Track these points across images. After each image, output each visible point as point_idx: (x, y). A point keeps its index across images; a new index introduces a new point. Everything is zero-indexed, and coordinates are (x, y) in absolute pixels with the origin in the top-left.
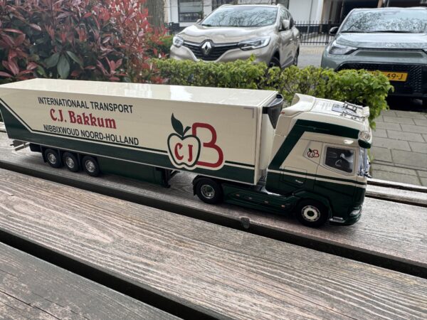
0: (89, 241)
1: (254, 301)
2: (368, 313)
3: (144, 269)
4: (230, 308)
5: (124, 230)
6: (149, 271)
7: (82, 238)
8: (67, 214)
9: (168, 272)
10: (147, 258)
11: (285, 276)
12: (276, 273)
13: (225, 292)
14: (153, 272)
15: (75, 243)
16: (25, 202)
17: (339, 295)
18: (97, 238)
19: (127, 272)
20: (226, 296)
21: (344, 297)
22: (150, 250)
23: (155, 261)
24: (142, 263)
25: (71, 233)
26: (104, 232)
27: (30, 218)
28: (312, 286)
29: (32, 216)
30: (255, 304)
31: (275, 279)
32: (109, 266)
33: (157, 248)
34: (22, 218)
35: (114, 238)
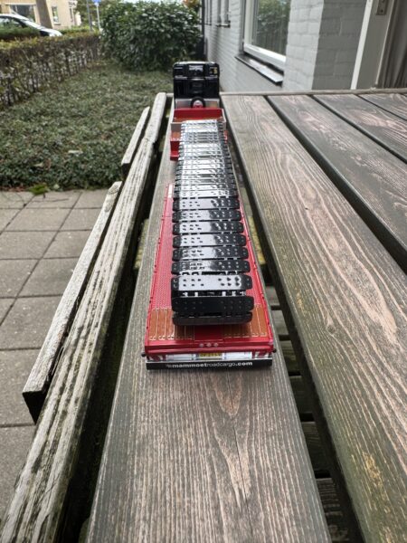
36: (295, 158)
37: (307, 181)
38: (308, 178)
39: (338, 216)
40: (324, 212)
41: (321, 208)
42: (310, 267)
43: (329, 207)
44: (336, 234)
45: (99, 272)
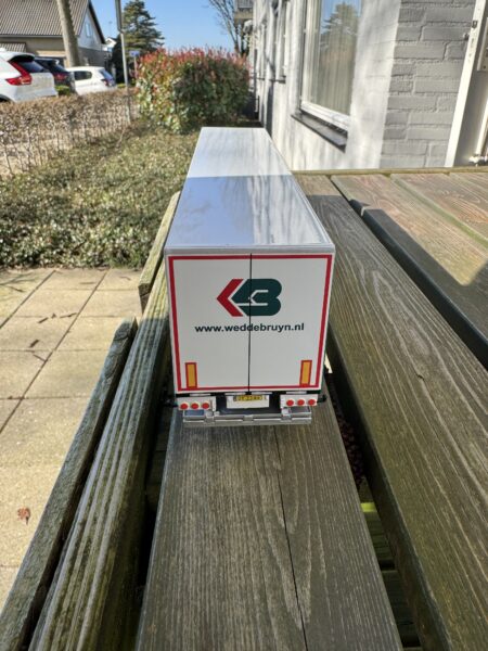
36: (385, 277)
38: (411, 314)
39: (473, 393)
41: (442, 376)
42: (450, 514)
45: (84, 523)
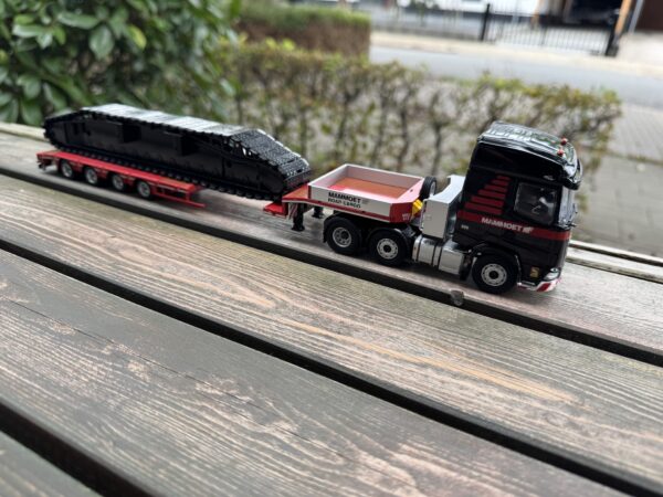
0: (243, 304)
1: (481, 390)
2: (629, 411)
3: (325, 343)
4: (449, 396)
5: (288, 293)
6: (332, 345)
7: (231, 299)
8: (200, 267)
9: (359, 348)
10: (327, 329)
11: (519, 365)
12: (507, 361)
13: (440, 377)
14: (337, 347)
15: (222, 304)
16: (134, 248)
17: (591, 390)
18: (251, 301)
19: (303, 345)
20: (443, 382)
21: (599, 393)
22: (331, 320)
23: (339, 333)
24: (320, 335)
25: (214, 293)
26: (261, 294)
27: (148, 269)
28: (556, 377)
29: (150, 267)
30: (482, 394)
31: (507, 367)
32: (277, 335)
33: (339, 318)
34: (137, 268)
35: (277, 302)
37: (162, 270)
40: (91, 242)
43: (93, 250)
44: (57, 229)
